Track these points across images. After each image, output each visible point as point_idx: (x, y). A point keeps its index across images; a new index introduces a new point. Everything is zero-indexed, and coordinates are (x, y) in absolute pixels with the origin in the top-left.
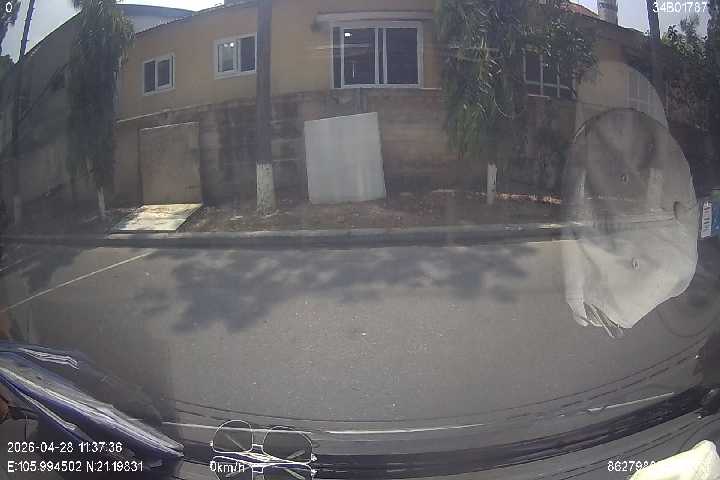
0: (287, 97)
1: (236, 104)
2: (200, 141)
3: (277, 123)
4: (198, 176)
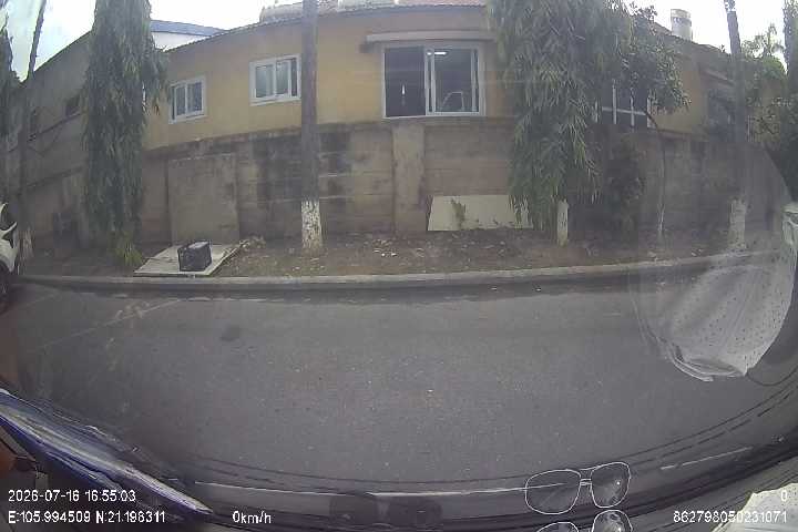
0: (336, 126)
1: (276, 135)
2: (237, 176)
3: (324, 157)
4: (235, 213)
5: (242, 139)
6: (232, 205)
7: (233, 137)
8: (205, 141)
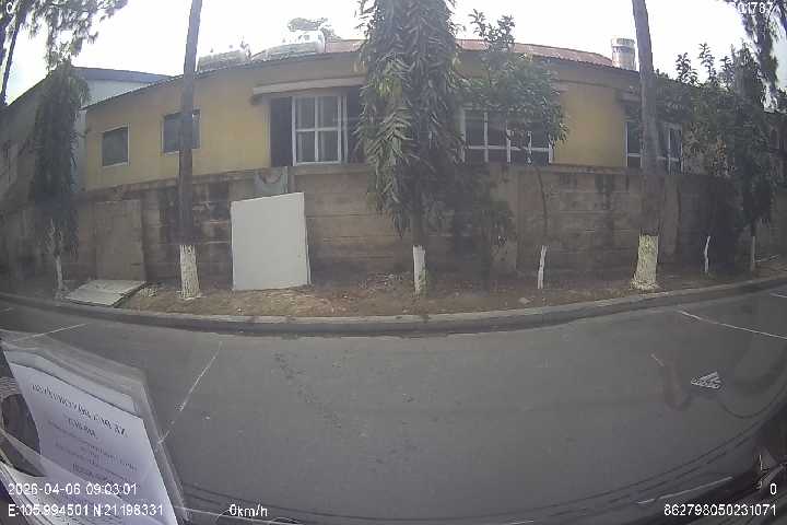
3: (211, 204)
4: (141, 254)
5: (147, 187)
6: (139, 245)
7: (142, 184)
8: (120, 187)
